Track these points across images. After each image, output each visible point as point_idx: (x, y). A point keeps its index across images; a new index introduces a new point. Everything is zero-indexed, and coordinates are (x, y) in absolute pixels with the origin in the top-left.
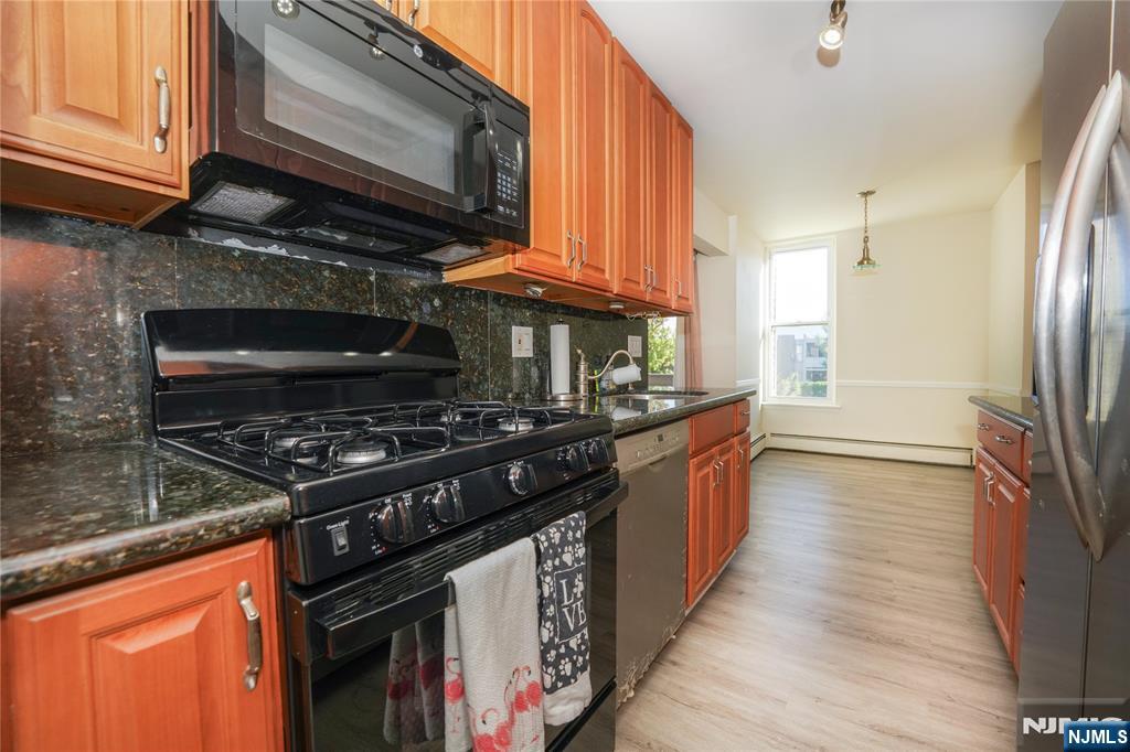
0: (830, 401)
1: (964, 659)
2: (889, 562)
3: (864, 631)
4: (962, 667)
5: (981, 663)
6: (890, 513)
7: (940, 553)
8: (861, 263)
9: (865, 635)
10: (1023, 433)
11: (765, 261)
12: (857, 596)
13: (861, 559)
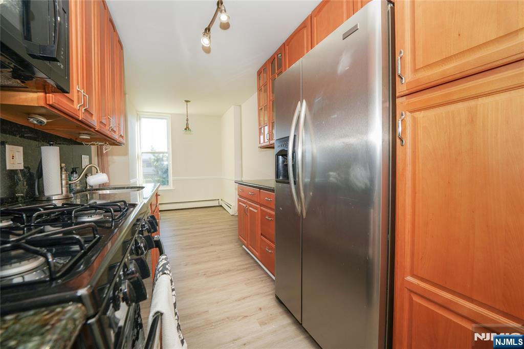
0: (170, 186)
1: (245, 267)
2: (212, 245)
3: (218, 271)
4: (246, 269)
5: (249, 265)
6: (204, 228)
7: (224, 237)
8: (186, 129)
9: (218, 273)
10: (260, 191)
11: (137, 121)
12: (209, 261)
13: (202, 247)
